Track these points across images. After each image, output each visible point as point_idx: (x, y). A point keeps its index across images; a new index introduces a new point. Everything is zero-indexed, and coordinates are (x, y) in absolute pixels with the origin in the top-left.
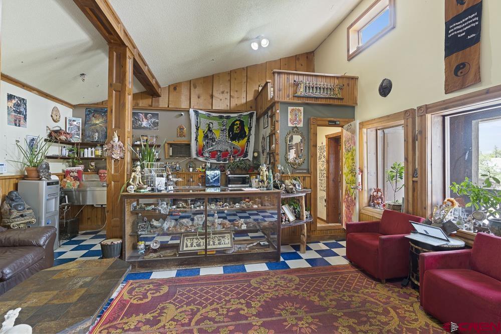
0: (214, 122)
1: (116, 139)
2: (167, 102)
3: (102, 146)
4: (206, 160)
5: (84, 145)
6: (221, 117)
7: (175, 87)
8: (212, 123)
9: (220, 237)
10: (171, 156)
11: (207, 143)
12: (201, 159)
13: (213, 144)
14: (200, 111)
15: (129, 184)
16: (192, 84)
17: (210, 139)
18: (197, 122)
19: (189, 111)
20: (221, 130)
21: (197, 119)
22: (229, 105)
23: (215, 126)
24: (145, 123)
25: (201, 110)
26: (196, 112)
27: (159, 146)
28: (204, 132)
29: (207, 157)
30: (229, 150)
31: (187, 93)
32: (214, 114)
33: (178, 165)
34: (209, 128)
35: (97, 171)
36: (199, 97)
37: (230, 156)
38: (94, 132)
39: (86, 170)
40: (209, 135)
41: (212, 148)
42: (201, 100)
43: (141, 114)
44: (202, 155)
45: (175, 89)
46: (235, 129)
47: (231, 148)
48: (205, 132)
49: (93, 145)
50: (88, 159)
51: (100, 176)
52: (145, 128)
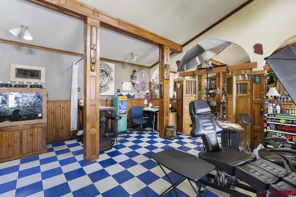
1: (218, 89)
3: (214, 89)
5: (210, 89)
15: (221, 100)
19: (245, 75)
35: (213, 97)
38: (212, 85)
39: (210, 97)
49: (212, 89)
50: (210, 93)
51: (214, 99)
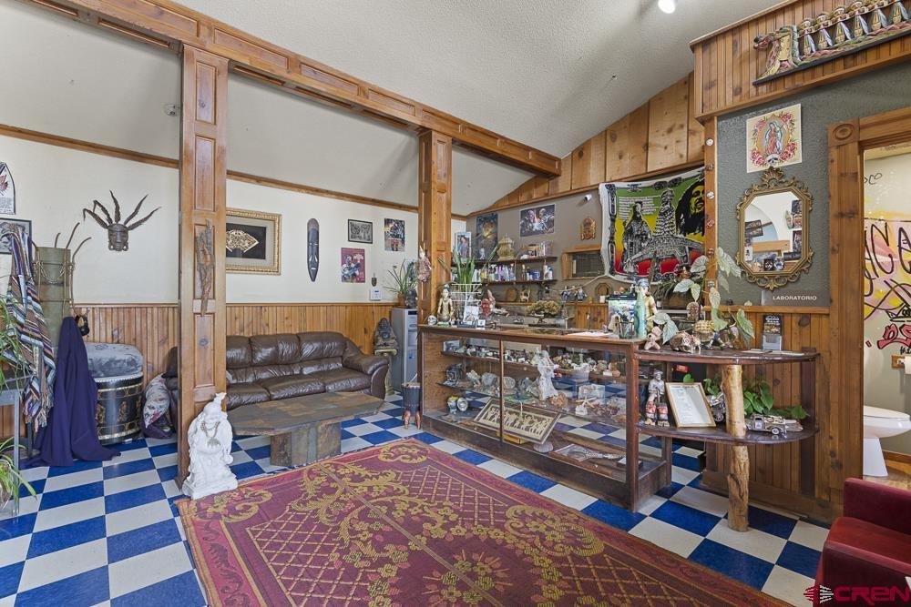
0: (644, 199)
1: (422, 254)
2: (570, 181)
4: (629, 279)
6: (660, 186)
7: (580, 153)
8: (640, 203)
9: (536, 418)
10: (574, 276)
11: (632, 244)
12: (619, 277)
13: (643, 244)
14: (617, 185)
16: (609, 135)
17: (637, 235)
18: (613, 206)
19: (598, 189)
20: (661, 214)
21: (613, 200)
22: (685, 154)
23: (648, 207)
24: (537, 225)
25: (620, 180)
26: (611, 188)
27: (554, 259)
28: (624, 224)
29: (630, 273)
30: (678, 254)
31: (600, 156)
32: (645, 184)
33: (581, 291)
34: (635, 213)
36: (620, 157)
37: (682, 267)
40: (635, 228)
41: (640, 254)
42: (626, 161)
43: (532, 212)
44: (621, 270)
45: (581, 154)
46: (693, 206)
47: (682, 250)
48: (628, 222)
52: (537, 232)
